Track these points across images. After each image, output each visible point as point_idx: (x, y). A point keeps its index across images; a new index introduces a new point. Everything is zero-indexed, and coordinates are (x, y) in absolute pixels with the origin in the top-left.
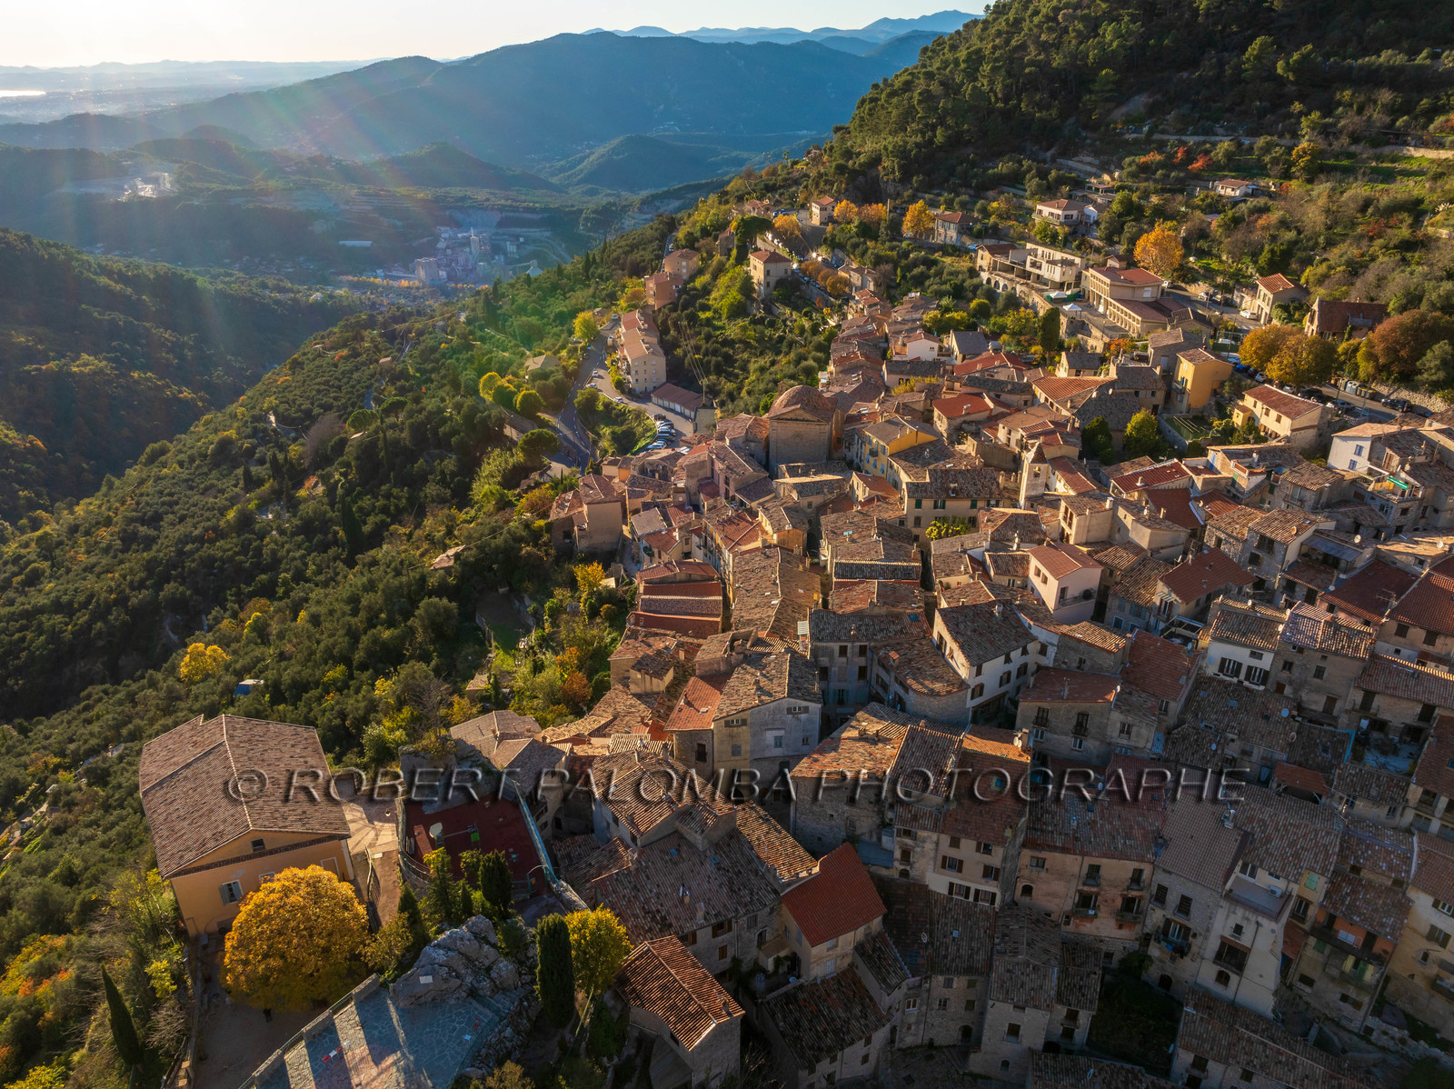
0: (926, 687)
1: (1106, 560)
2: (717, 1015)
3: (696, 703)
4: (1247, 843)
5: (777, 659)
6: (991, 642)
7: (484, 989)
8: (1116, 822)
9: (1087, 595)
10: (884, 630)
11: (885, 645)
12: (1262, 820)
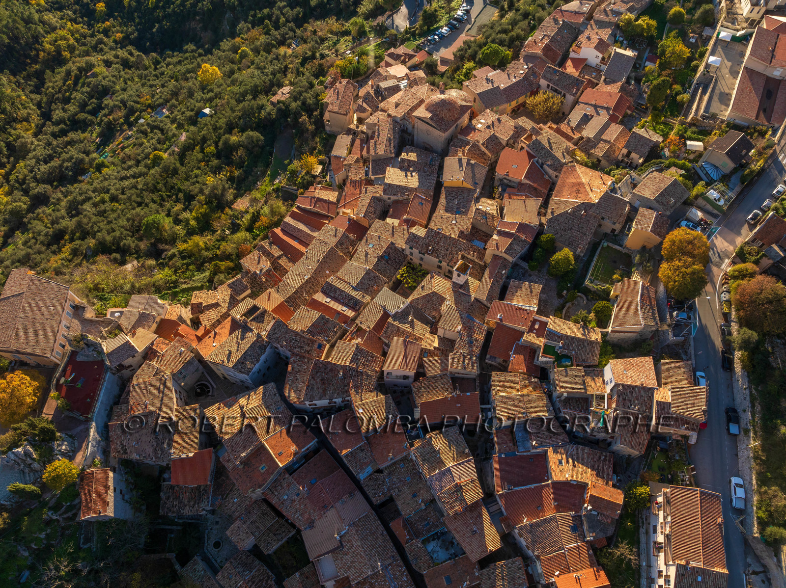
1: (426, 365)
2: (94, 512)
3: (217, 337)
4: (338, 549)
5: (251, 337)
6: (325, 390)
7: (27, 470)
8: (302, 507)
9: (405, 377)
10: (301, 347)
11: (298, 355)
12: (353, 545)
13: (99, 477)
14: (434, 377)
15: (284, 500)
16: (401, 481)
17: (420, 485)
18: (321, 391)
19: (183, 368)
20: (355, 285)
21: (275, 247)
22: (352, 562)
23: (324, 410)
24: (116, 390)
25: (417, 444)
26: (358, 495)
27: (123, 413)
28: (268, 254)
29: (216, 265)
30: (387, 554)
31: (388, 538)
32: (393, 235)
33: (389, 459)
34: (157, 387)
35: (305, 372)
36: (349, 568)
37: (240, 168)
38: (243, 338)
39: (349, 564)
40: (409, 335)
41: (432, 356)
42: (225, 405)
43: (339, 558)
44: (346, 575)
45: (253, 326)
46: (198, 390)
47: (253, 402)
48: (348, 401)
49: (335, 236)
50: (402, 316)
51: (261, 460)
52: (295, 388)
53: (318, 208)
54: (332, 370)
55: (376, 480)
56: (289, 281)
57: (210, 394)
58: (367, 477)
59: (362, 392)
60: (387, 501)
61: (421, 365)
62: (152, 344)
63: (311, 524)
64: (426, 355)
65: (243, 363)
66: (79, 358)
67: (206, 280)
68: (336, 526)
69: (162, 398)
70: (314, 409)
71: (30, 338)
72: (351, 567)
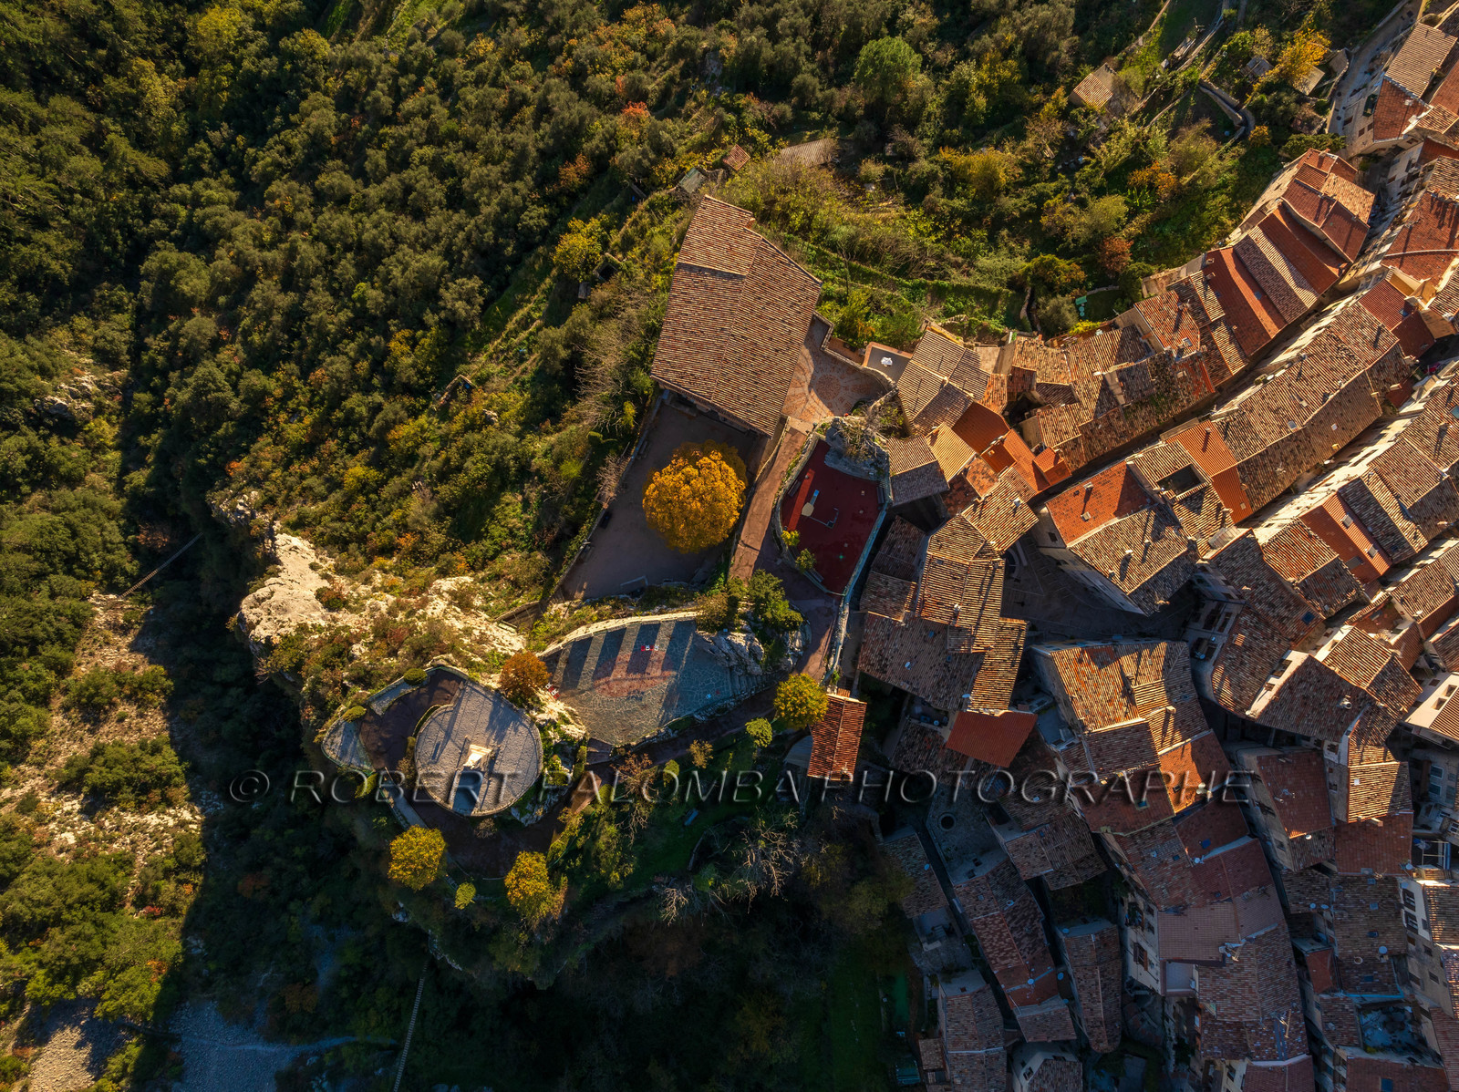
0: (1221, 685)
2: (835, 775)
3: (1092, 500)
8: (1176, 878)
10: (1272, 605)
12: (1243, 969)
13: (849, 714)
15: (1149, 857)
16: (1358, 903)
17: (1391, 924)
20: (1408, 505)
21: (1213, 295)
22: (1232, 991)
26: (1272, 890)
28: (1198, 311)
30: (1288, 996)
31: (1295, 971)
35: (1262, 655)
36: (1222, 995)
38: (1157, 536)
39: (1224, 991)
42: (1093, 658)
43: (1211, 976)
45: (1182, 514)
47: (1147, 671)
49: (1375, 344)
52: (1234, 680)
53: (1328, 229)
55: (1312, 880)
59: (1366, 745)
62: (966, 471)
63: (1180, 909)
65: (1148, 591)
66: (831, 462)
71: (743, 388)
72: (1226, 997)
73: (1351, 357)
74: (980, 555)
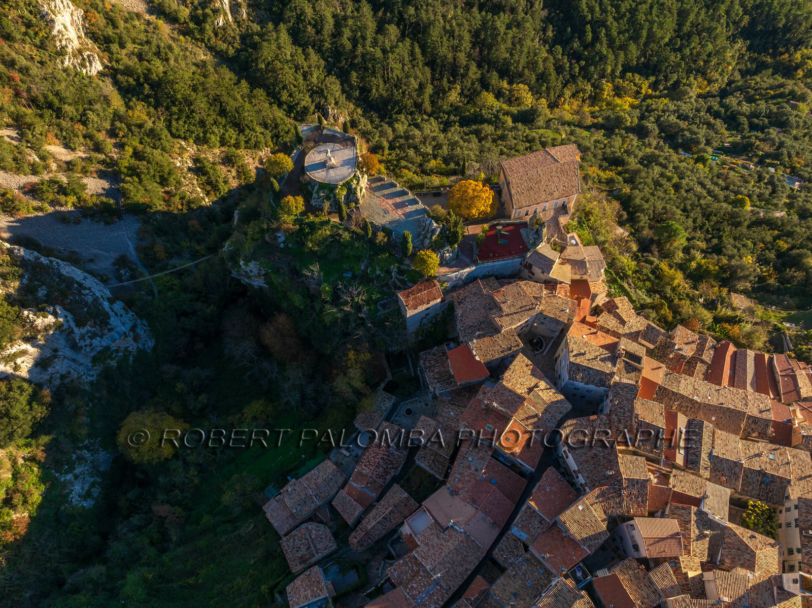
1: (661, 569)
2: (406, 301)
3: (593, 336)
4: (441, 528)
5: (607, 367)
6: (587, 461)
7: (421, 237)
8: (467, 478)
9: (636, 547)
10: (620, 421)
11: (610, 420)
12: (448, 541)
13: (434, 292)
14: (652, 583)
15: (467, 459)
16: (524, 575)
17: (528, 599)
18: (584, 458)
19: (551, 318)
20: (715, 454)
21: (712, 352)
22: (433, 547)
23: (565, 469)
24: (508, 272)
25: (570, 583)
26: (496, 532)
27: (491, 287)
28: (701, 348)
29: (662, 304)
30: (450, 581)
31: (465, 577)
32: (801, 479)
33: (543, 555)
34: (524, 304)
36: (427, 544)
37: (779, 282)
39: (430, 543)
40: (688, 538)
41: (674, 572)
42: (532, 370)
43: (433, 531)
44: (419, 543)
45: (620, 365)
46: (535, 341)
47: (547, 394)
48: (585, 490)
49: (761, 412)
50: (705, 521)
51: (495, 423)
53: (783, 380)
54: (610, 461)
55: (517, 548)
56: (683, 381)
57: (536, 352)
58: (516, 537)
59: (600, 502)
60: (499, 566)
61: (658, 562)
62: (561, 283)
63: (454, 493)
64: (673, 564)
65: (579, 370)
66: (523, 231)
67: (642, 302)
68: (461, 519)
69: (517, 312)
70: (562, 457)
71: (523, 187)
72: (428, 546)
73: (746, 405)
74: (536, 298)
